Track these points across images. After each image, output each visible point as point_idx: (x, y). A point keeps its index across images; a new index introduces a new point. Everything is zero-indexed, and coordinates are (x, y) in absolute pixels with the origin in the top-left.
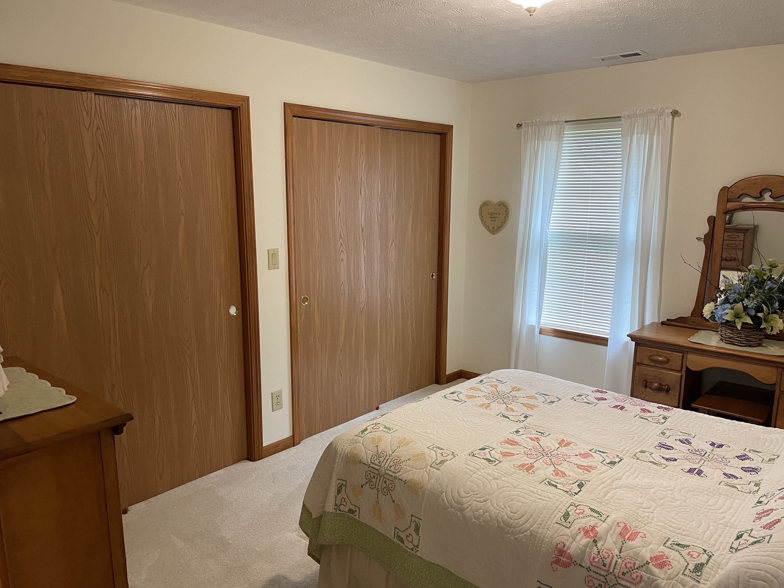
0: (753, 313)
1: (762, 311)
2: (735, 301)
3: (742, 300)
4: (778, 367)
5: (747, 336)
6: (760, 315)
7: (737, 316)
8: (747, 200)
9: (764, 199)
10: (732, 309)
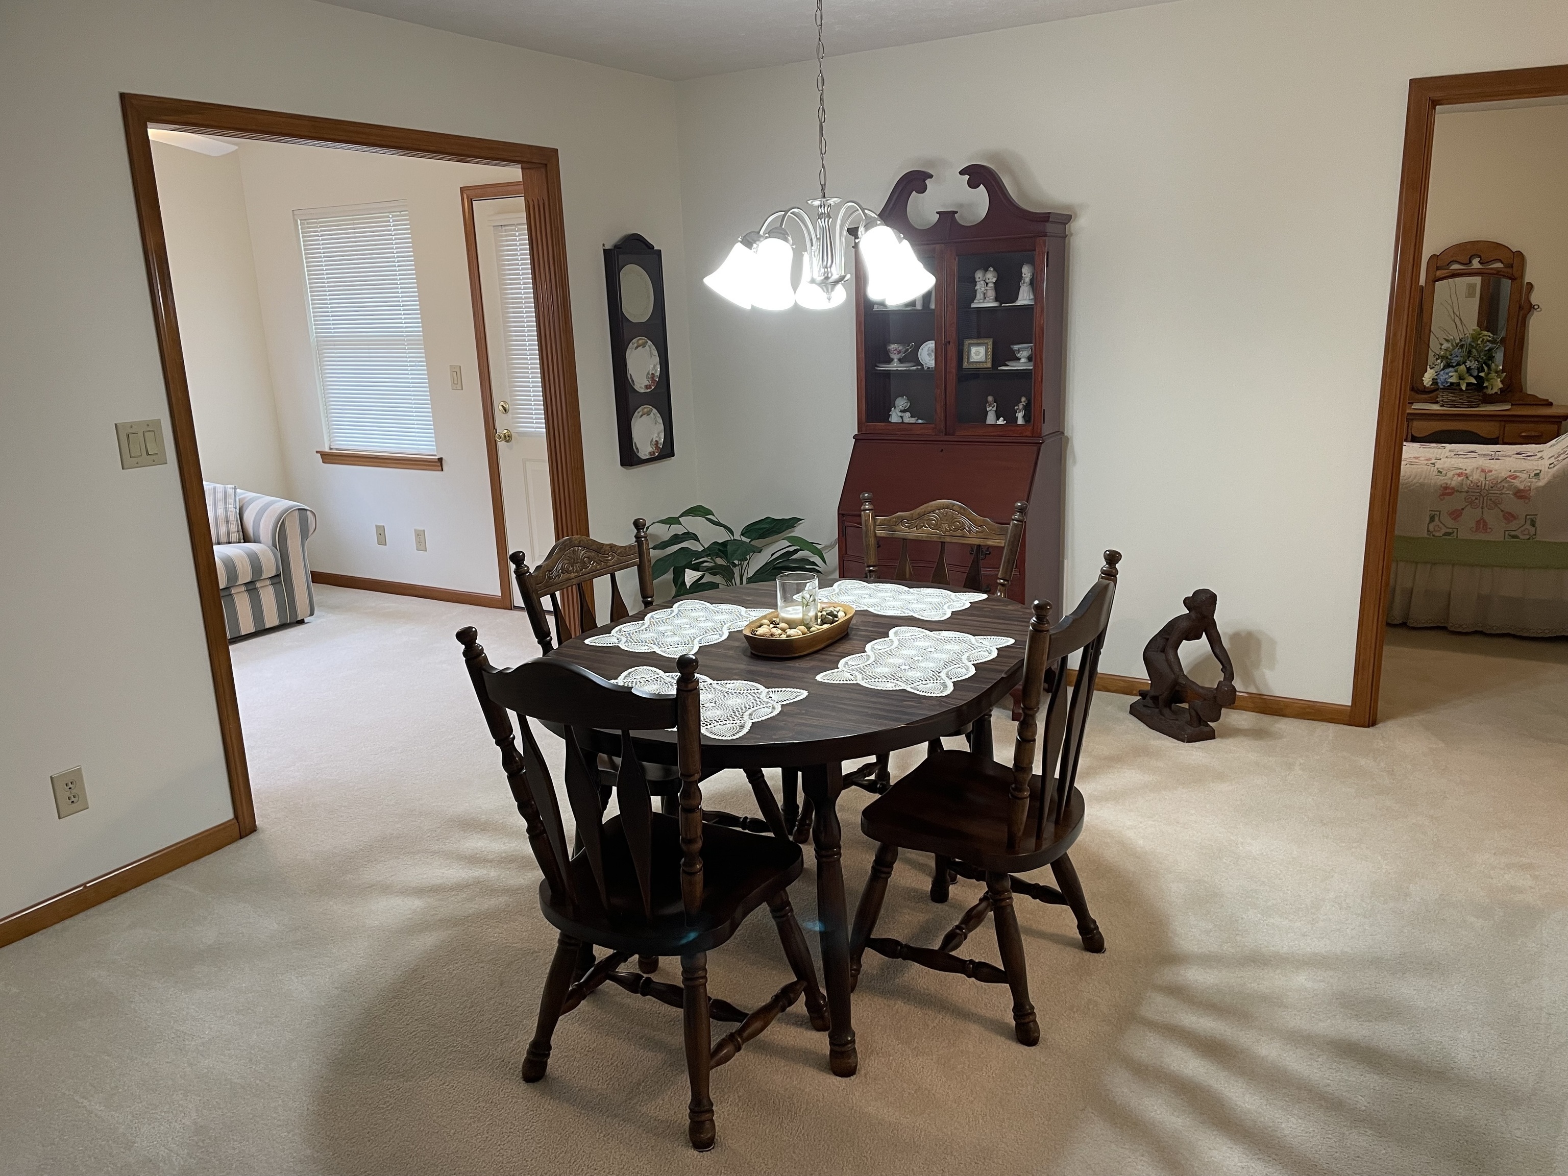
0: (1475, 373)
1: (1483, 371)
2: (1459, 364)
3: (1464, 363)
4: (1501, 421)
5: (1468, 397)
6: (1482, 374)
7: (1461, 378)
8: (1455, 266)
9: (1473, 265)
10: (1456, 371)
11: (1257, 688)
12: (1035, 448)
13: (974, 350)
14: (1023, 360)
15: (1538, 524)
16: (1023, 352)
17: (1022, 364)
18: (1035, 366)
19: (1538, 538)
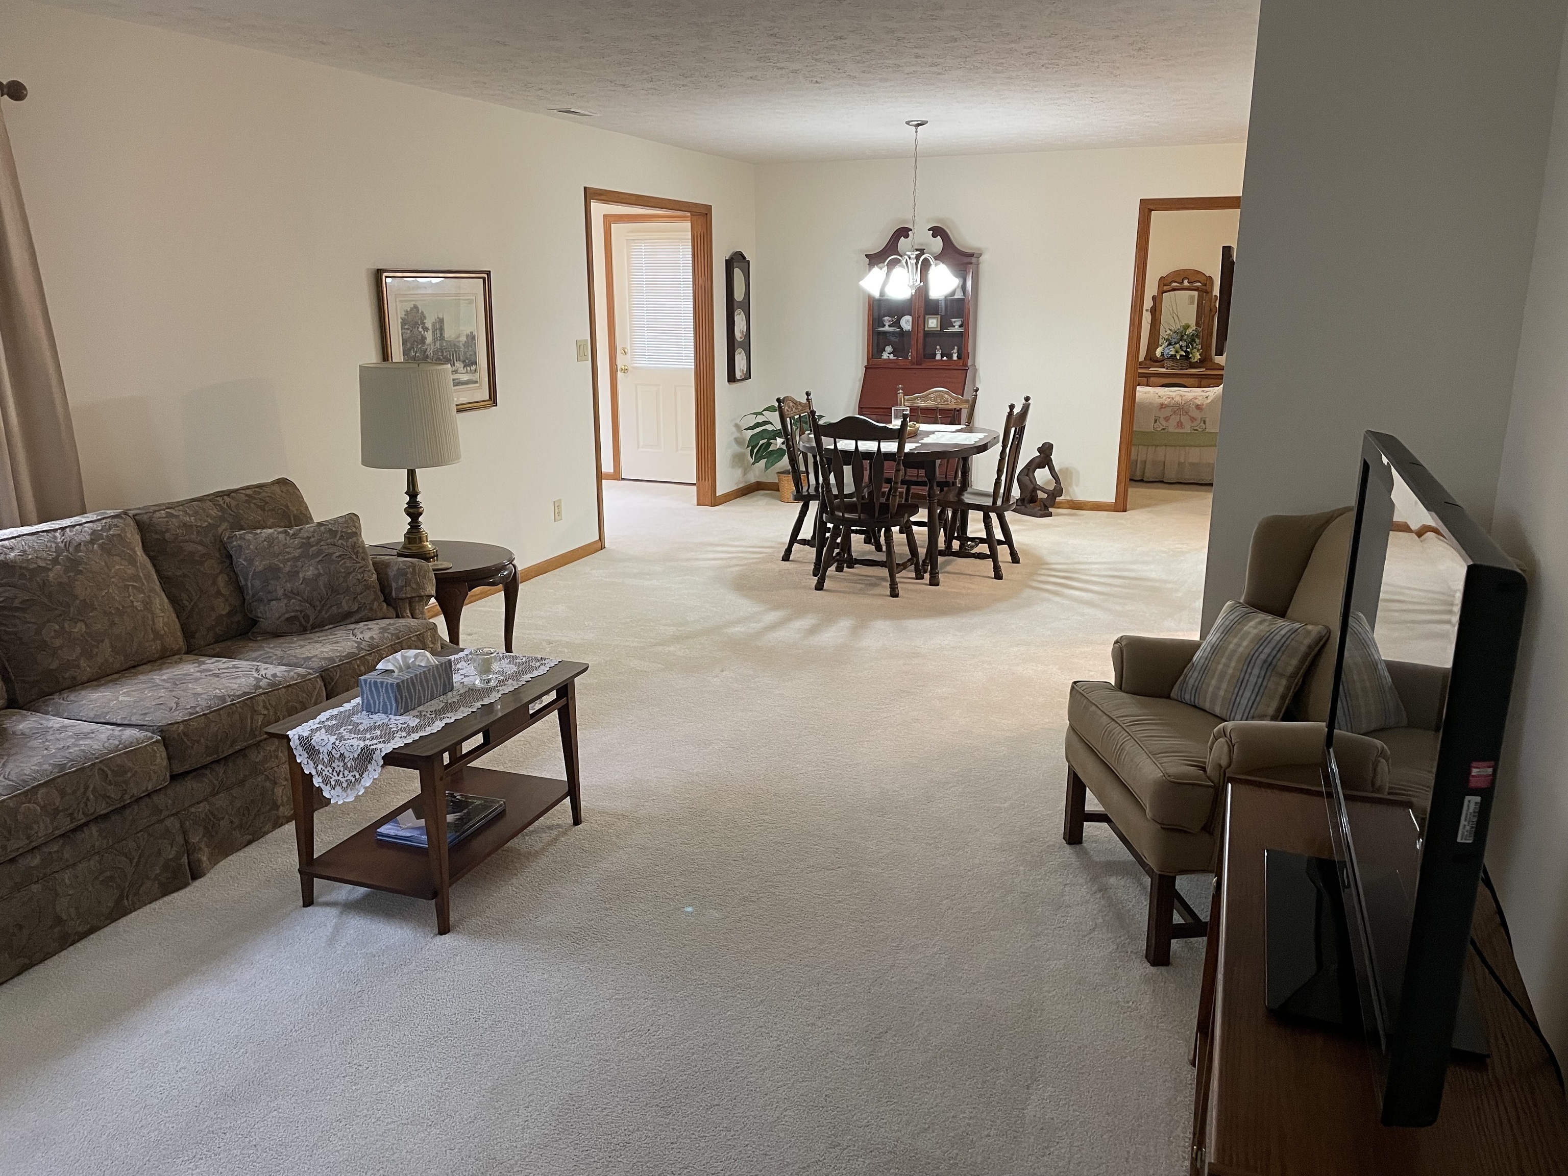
0: (1185, 349)
1: (1189, 347)
2: (1175, 344)
3: (1179, 343)
5: (1181, 364)
6: (1189, 350)
7: (1177, 352)
8: (1174, 284)
9: (1185, 284)
10: (1174, 348)
11: (1070, 497)
12: (965, 372)
13: (930, 321)
14: (956, 327)
15: (1207, 423)
16: (957, 323)
17: (956, 329)
18: (965, 330)
19: (1207, 431)
